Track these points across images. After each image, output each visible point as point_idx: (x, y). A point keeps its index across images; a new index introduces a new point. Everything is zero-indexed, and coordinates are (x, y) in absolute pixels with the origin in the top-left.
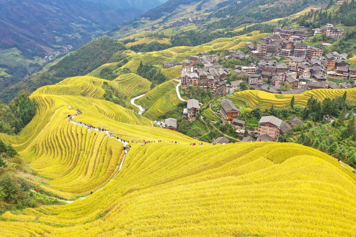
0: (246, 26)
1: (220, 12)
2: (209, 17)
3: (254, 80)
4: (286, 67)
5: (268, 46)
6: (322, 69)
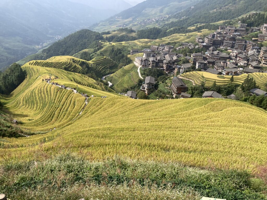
1: (177, 14)
2: (170, 18)
3: (201, 65)
4: (228, 56)
5: (214, 40)
6: (257, 59)
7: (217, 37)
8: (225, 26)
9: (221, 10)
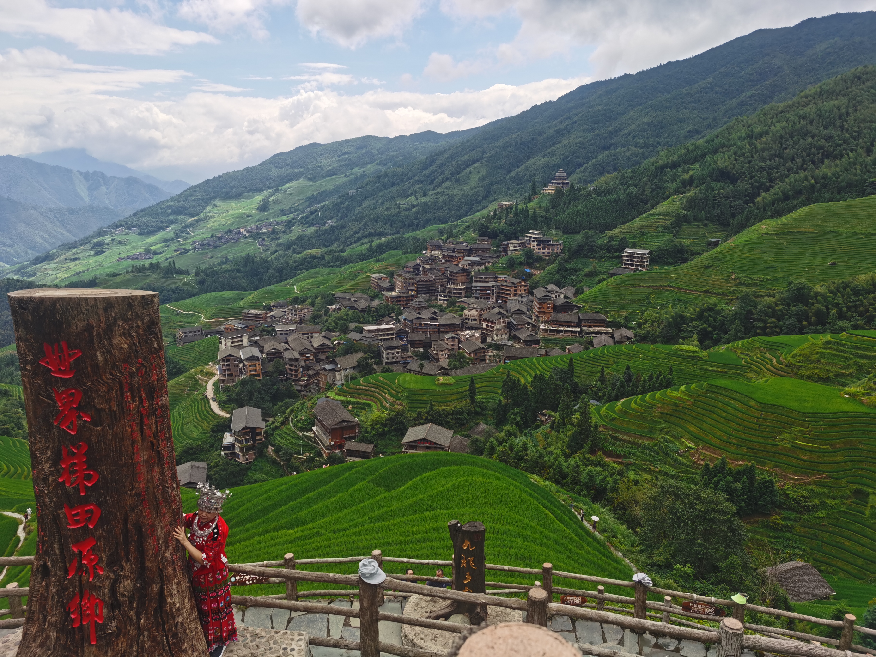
0: (373, 241)
1: (312, 213)
2: (289, 225)
3: (393, 353)
4: (458, 321)
5: (418, 279)
6: (530, 321)
7: (425, 271)
8: (441, 242)
9: (426, 199)
